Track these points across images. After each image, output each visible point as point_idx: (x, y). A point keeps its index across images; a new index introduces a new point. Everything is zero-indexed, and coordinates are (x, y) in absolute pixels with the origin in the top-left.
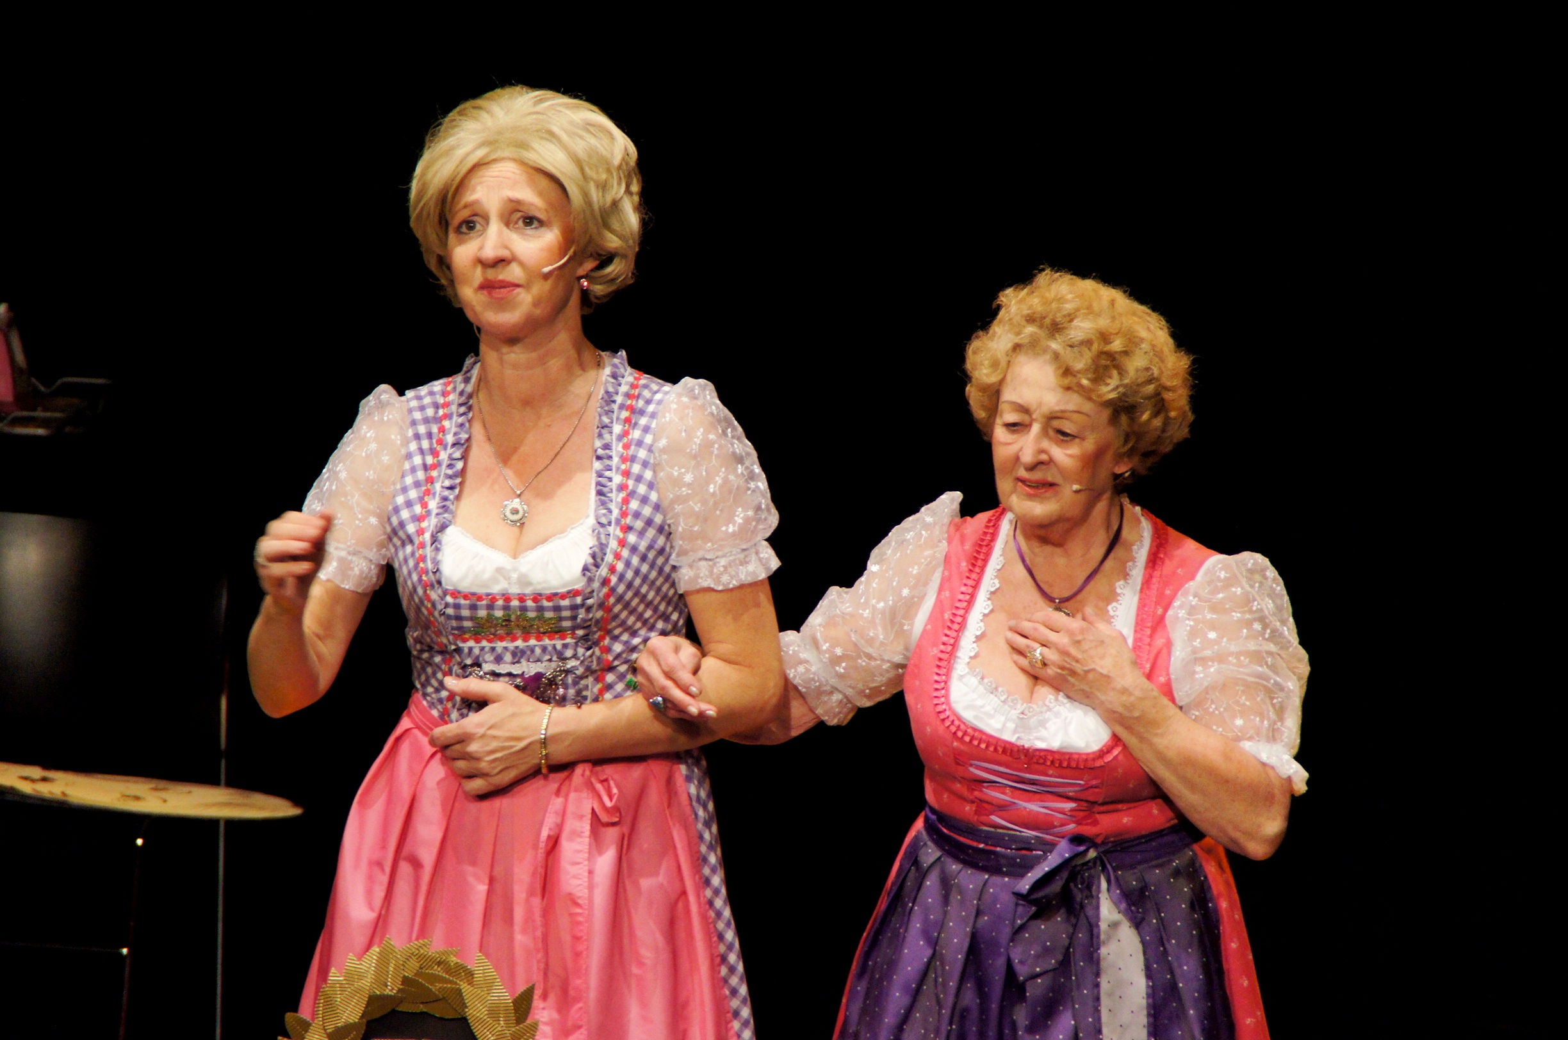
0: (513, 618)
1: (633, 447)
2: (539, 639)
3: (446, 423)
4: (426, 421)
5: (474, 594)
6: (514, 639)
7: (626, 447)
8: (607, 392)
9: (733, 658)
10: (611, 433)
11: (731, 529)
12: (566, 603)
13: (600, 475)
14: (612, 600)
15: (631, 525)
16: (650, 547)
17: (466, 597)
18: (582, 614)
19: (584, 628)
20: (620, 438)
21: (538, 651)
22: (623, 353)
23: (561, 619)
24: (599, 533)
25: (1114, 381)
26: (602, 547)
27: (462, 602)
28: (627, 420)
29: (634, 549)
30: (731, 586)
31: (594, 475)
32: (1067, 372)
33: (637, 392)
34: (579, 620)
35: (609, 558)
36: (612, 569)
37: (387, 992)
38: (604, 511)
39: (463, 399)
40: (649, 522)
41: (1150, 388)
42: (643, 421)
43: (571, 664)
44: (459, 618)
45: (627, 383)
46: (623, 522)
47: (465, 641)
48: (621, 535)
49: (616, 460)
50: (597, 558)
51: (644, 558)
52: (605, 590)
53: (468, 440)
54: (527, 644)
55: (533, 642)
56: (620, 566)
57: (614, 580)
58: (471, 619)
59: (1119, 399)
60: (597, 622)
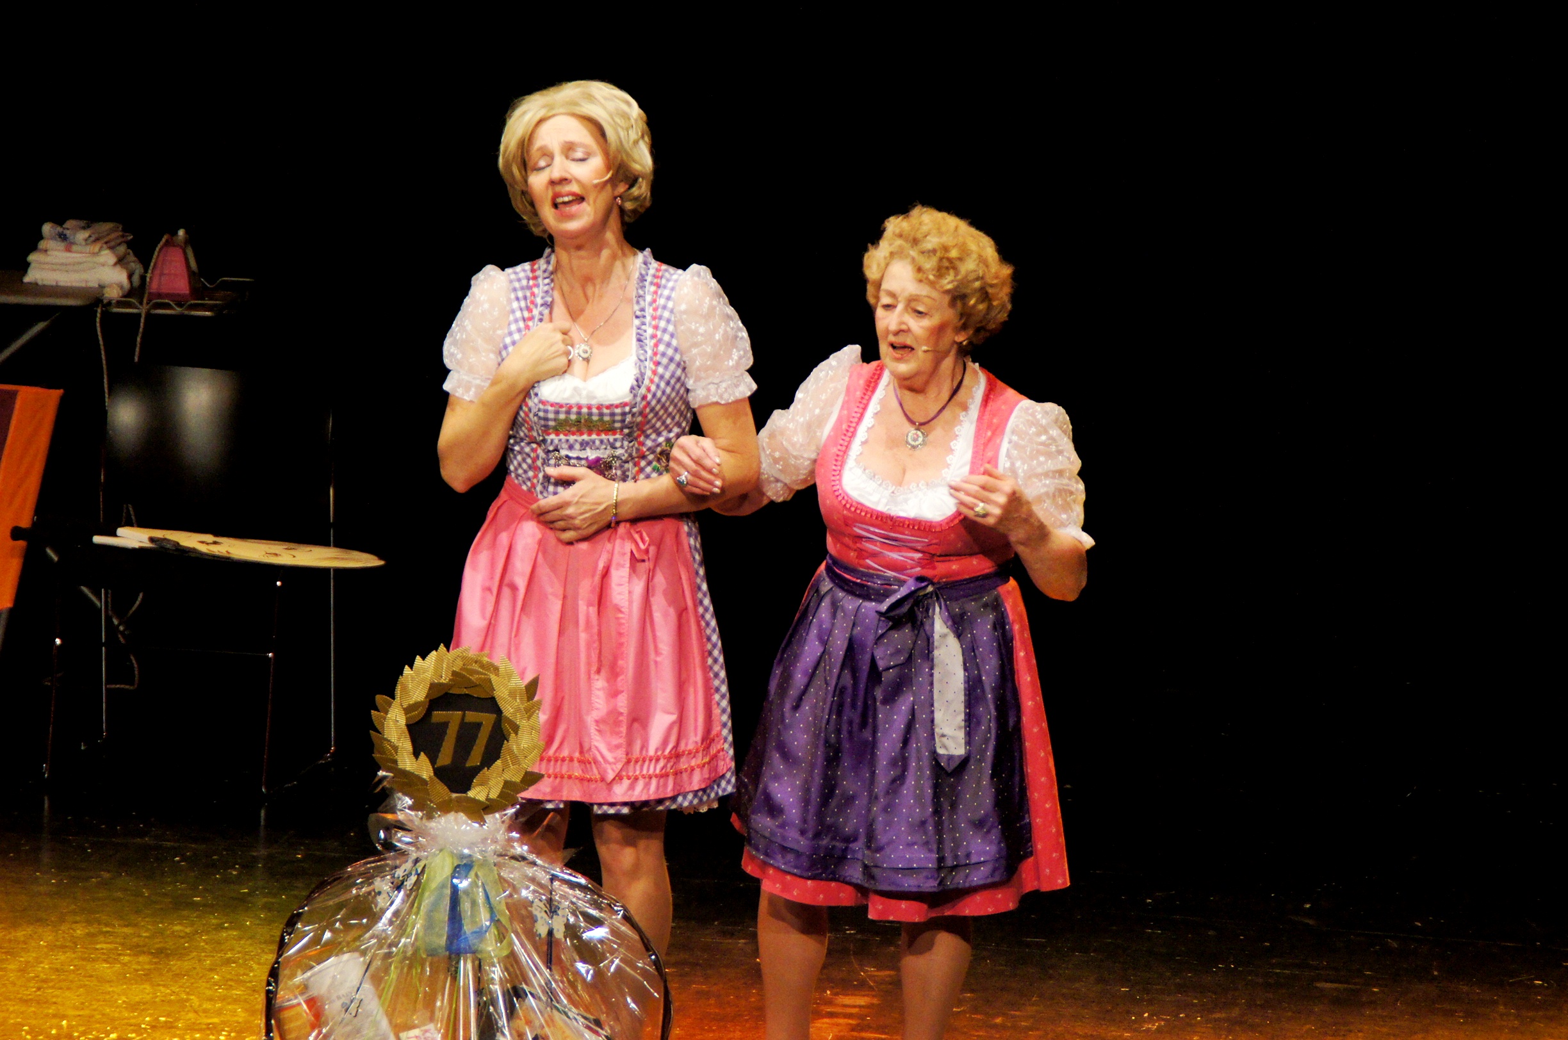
0: (583, 421)
1: (660, 310)
2: (598, 435)
3: (535, 290)
4: (522, 288)
5: (557, 404)
6: (582, 434)
7: (655, 309)
8: (641, 274)
9: (731, 448)
10: (645, 300)
11: (731, 363)
12: (618, 411)
13: (639, 328)
14: (648, 410)
15: (660, 361)
16: (672, 376)
17: (552, 405)
18: (628, 418)
19: (629, 428)
20: (650, 304)
21: (597, 443)
22: (648, 250)
23: (614, 421)
24: (640, 366)
25: (950, 277)
26: (642, 374)
27: (550, 408)
28: (656, 293)
29: (662, 377)
30: (730, 401)
31: (635, 328)
32: (919, 270)
33: (660, 274)
34: (626, 422)
35: (646, 382)
36: (649, 390)
37: (443, 681)
38: (642, 352)
39: (546, 275)
40: (671, 360)
41: (977, 284)
42: (666, 292)
43: (619, 452)
44: (546, 419)
45: (653, 268)
46: (655, 359)
47: (549, 434)
48: (654, 367)
49: (648, 319)
50: (639, 381)
51: (668, 383)
52: (644, 403)
53: (552, 302)
54: (590, 438)
55: (594, 436)
56: (653, 388)
57: (649, 396)
58: (555, 420)
59: (956, 288)
60: (638, 424)
